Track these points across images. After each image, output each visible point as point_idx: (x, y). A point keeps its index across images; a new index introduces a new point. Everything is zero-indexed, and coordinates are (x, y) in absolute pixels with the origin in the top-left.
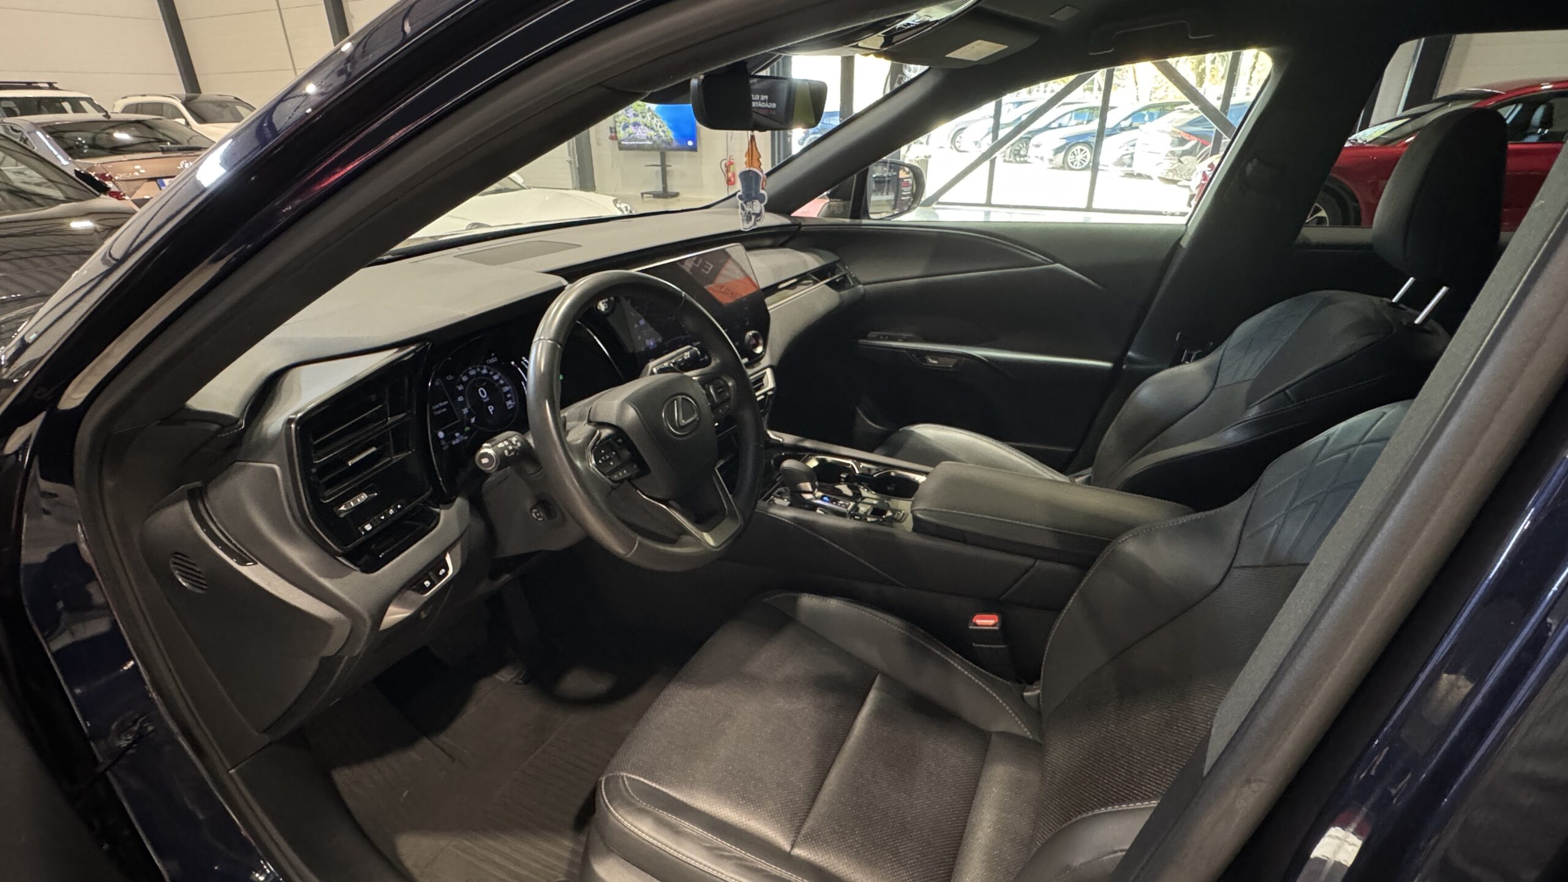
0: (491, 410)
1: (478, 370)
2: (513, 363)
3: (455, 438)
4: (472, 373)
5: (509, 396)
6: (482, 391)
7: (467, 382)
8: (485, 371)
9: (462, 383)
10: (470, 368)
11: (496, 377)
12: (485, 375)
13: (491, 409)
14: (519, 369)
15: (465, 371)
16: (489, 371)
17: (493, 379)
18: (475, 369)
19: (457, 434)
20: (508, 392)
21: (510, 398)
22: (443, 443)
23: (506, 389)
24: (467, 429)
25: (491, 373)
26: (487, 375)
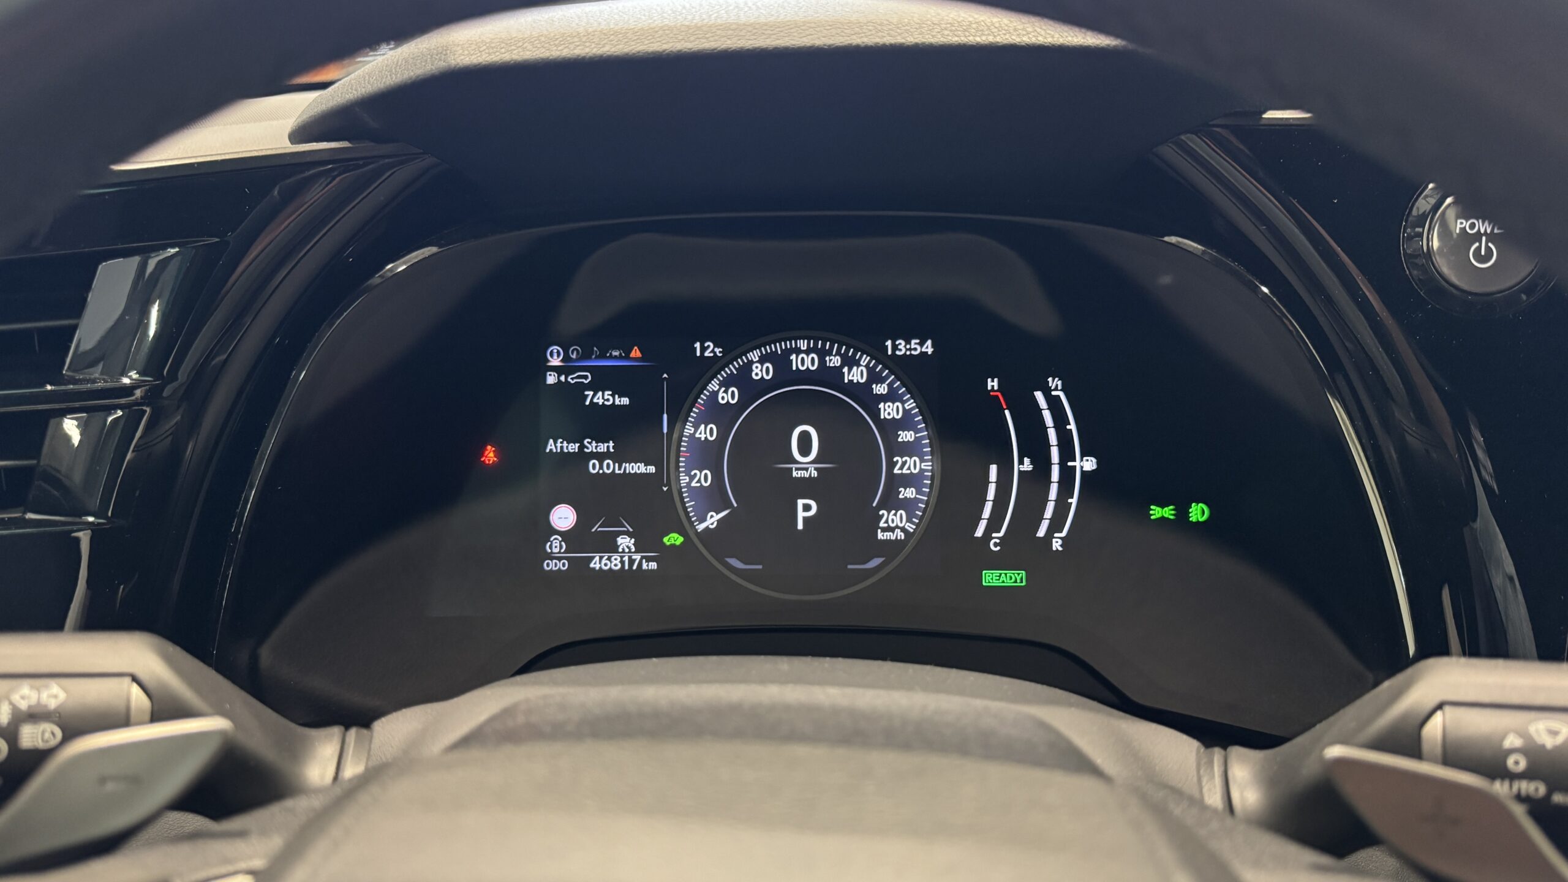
0: (801, 515)
1: (835, 361)
2: (993, 384)
3: (614, 548)
4: (804, 362)
5: (909, 493)
6: (805, 438)
7: (764, 386)
8: (856, 375)
9: (742, 379)
10: (803, 345)
11: (890, 411)
12: (852, 389)
13: (805, 510)
14: (1007, 412)
15: (778, 348)
16: (874, 377)
17: (875, 414)
18: (823, 354)
19: (625, 542)
20: (908, 480)
21: (908, 505)
22: (556, 545)
23: (910, 465)
24: (674, 539)
25: (880, 389)
26: (862, 393)
